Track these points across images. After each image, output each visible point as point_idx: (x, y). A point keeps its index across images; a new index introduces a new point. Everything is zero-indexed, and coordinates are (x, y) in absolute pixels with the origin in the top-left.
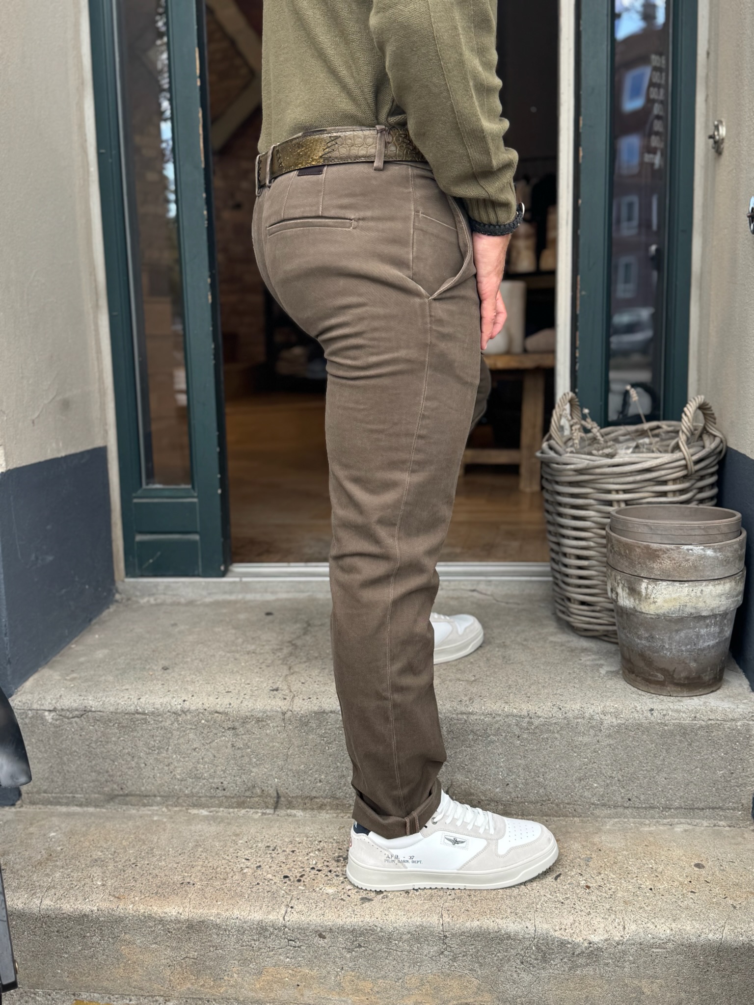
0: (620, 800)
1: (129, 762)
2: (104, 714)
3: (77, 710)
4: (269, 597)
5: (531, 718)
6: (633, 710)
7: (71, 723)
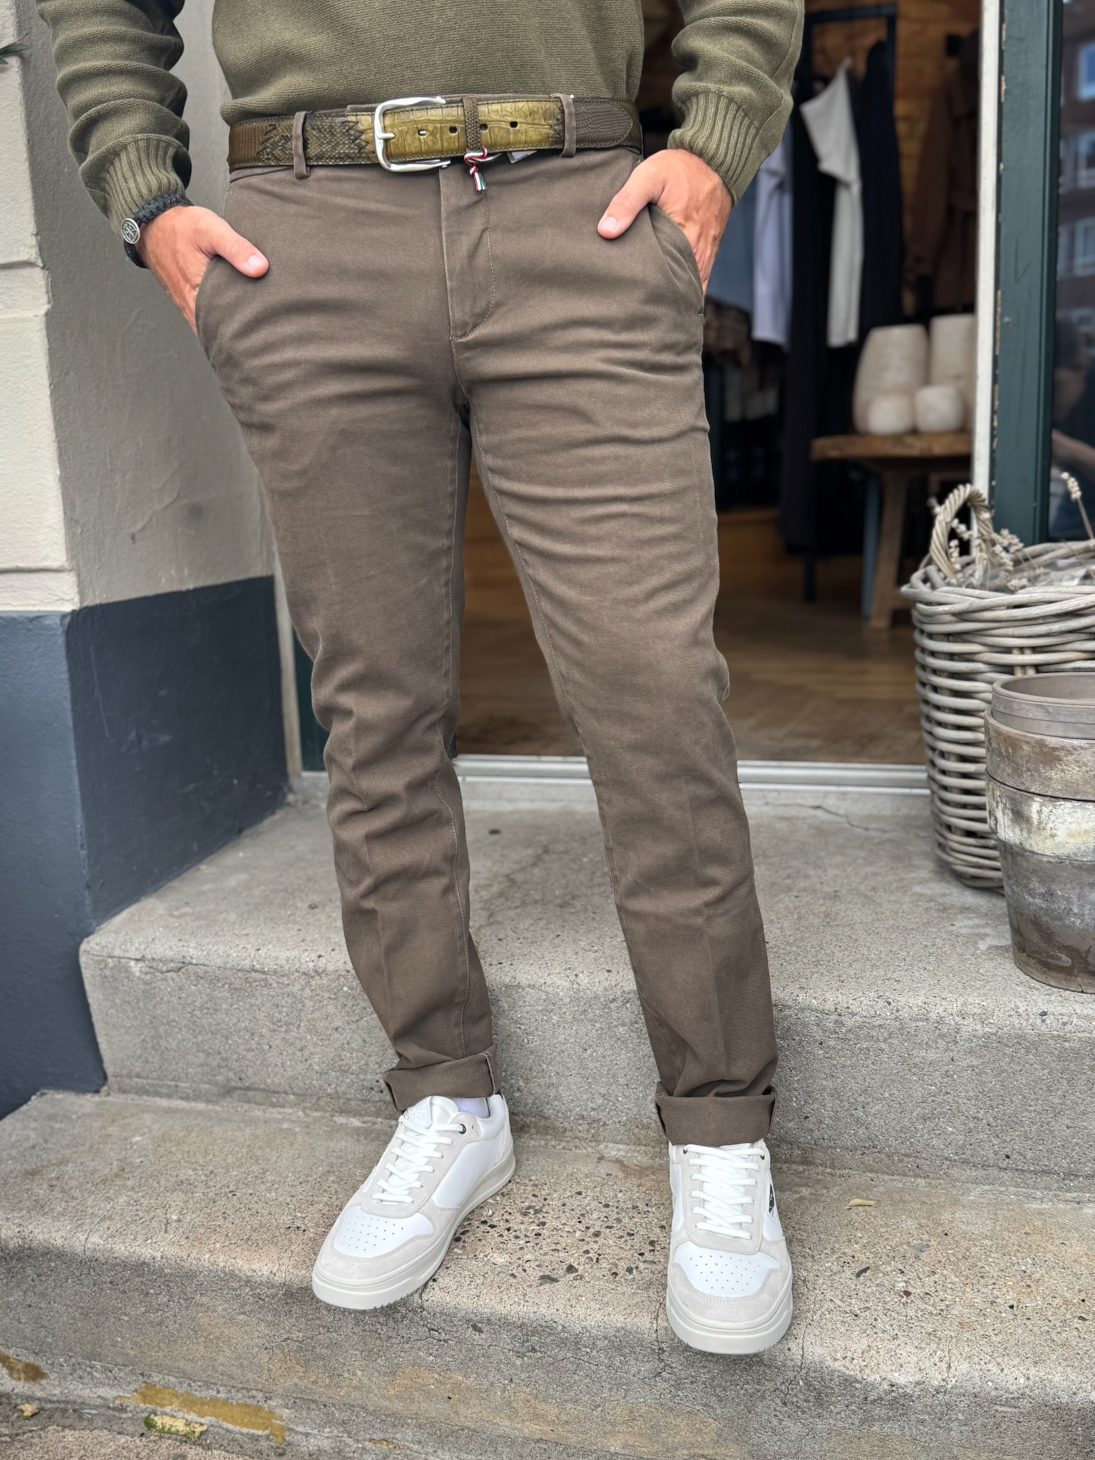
0: (992, 1155)
1: (248, 1041)
2: (209, 969)
3: (172, 961)
4: (505, 807)
5: (840, 1015)
6: (1012, 1013)
7: (165, 979)
